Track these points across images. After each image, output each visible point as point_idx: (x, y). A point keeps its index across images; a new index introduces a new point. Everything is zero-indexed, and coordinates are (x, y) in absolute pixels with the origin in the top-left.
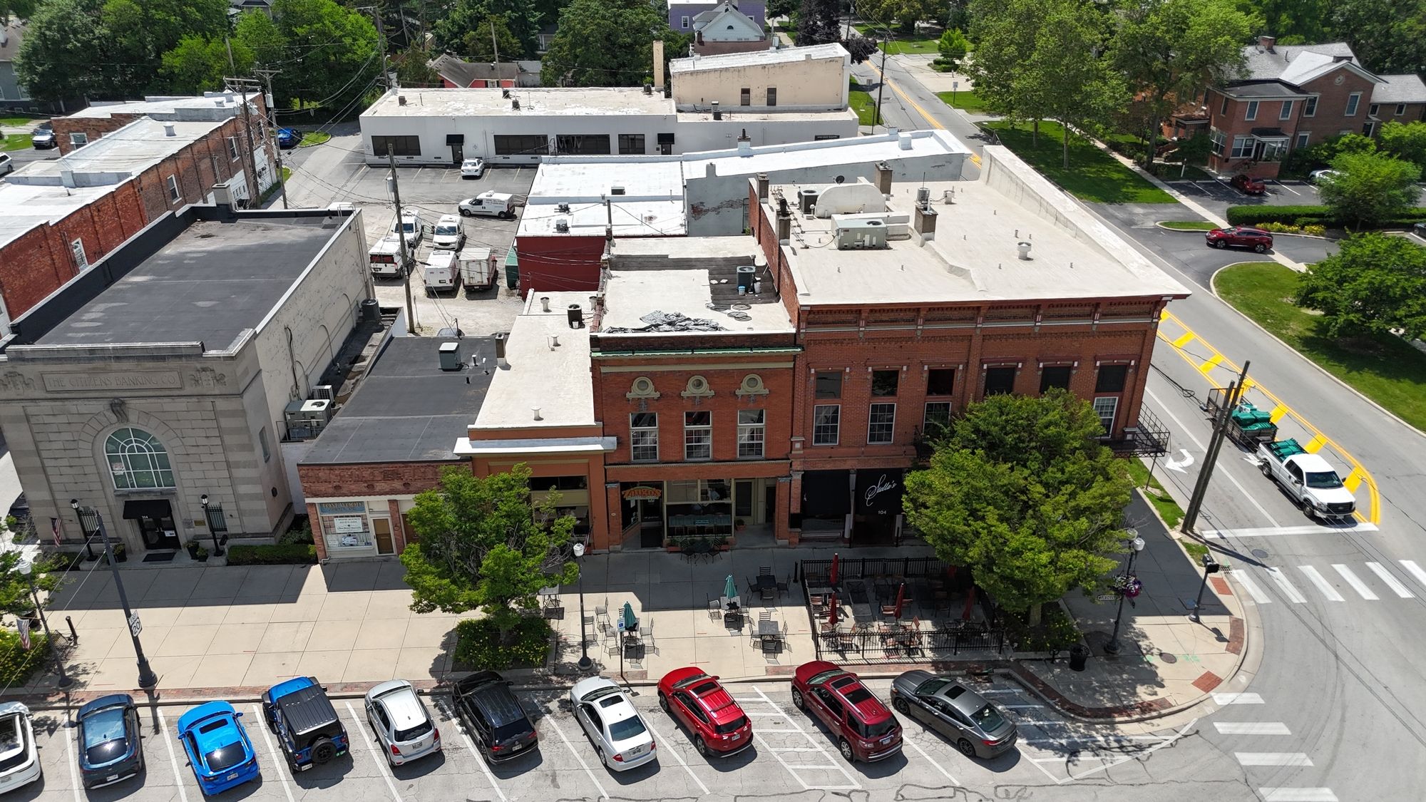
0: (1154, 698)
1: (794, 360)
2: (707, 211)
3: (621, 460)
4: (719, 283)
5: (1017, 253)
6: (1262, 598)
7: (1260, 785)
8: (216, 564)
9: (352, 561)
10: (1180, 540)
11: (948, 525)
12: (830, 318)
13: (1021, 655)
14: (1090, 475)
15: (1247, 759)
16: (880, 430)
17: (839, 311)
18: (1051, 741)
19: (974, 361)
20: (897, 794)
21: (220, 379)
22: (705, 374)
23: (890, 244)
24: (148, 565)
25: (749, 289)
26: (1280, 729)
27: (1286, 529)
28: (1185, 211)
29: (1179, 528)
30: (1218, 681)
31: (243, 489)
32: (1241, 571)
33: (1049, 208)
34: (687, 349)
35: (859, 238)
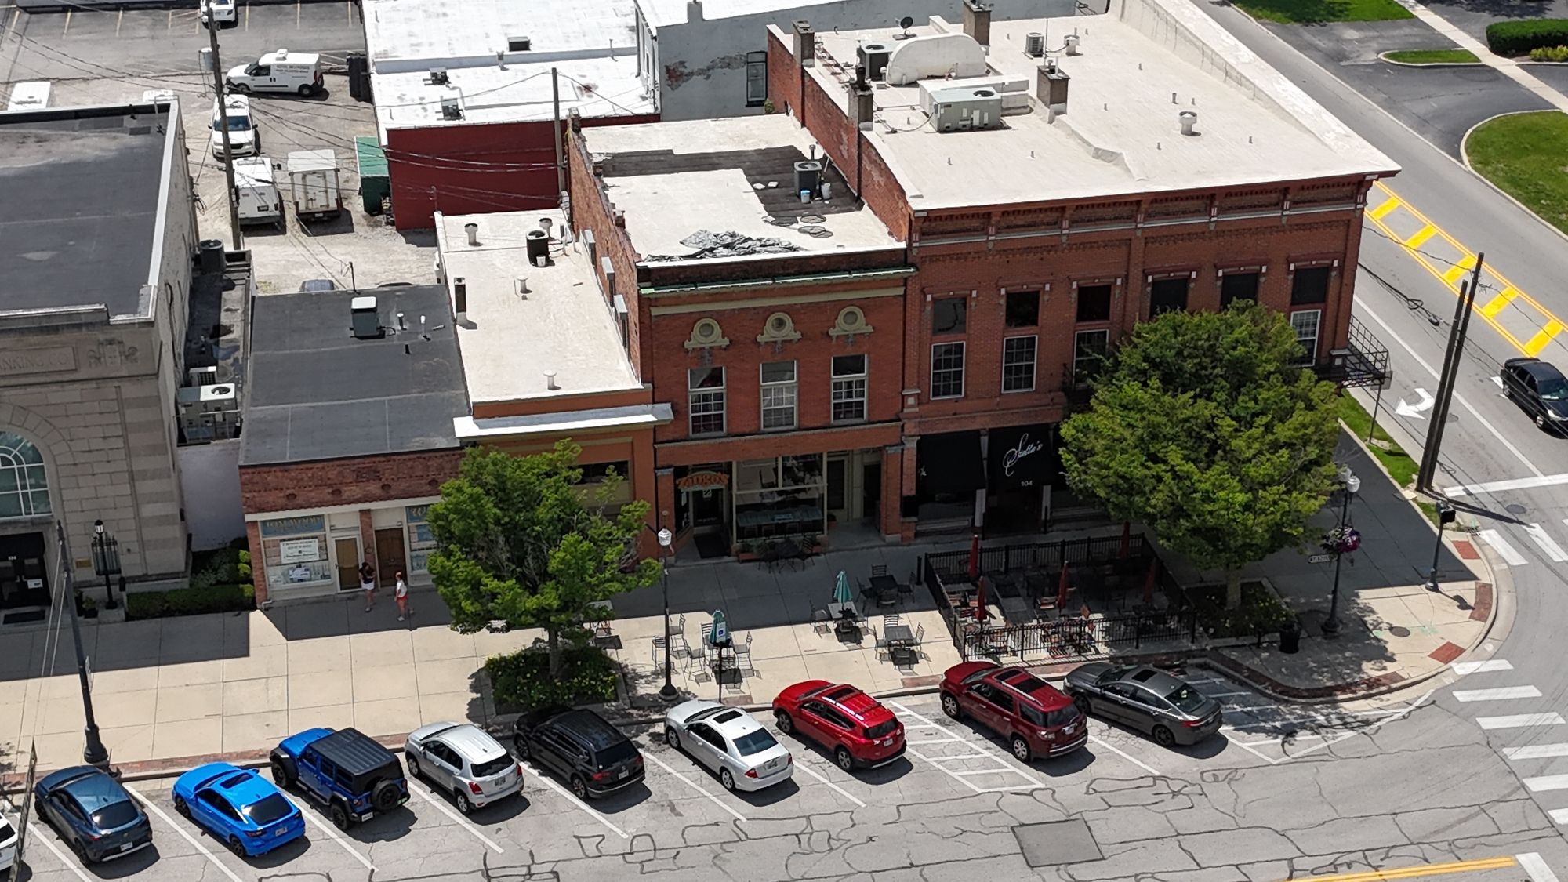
0: (1383, 673)
1: (905, 285)
2: (692, 74)
3: (676, 436)
4: (767, 188)
5: (1179, 126)
6: (1516, 559)
7: (1504, 746)
8: (111, 619)
9: (304, 602)
10: (1414, 500)
11: (1124, 469)
12: (950, 226)
13: (1219, 642)
14: (1288, 403)
15: (1488, 723)
16: (1018, 376)
17: (962, 216)
18: (1262, 724)
19: (1136, 272)
20: (1088, 787)
21: (130, 355)
22: (787, 310)
23: (1007, 120)
24: (11, 627)
25: (816, 193)
26: (1532, 692)
27: (1550, 477)
28: (1428, 33)
29: (1414, 486)
30: (1460, 651)
31: (148, 510)
32: (1492, 532)
33: (1216, 58)
34: (766, 277)
35: (965, 115)
